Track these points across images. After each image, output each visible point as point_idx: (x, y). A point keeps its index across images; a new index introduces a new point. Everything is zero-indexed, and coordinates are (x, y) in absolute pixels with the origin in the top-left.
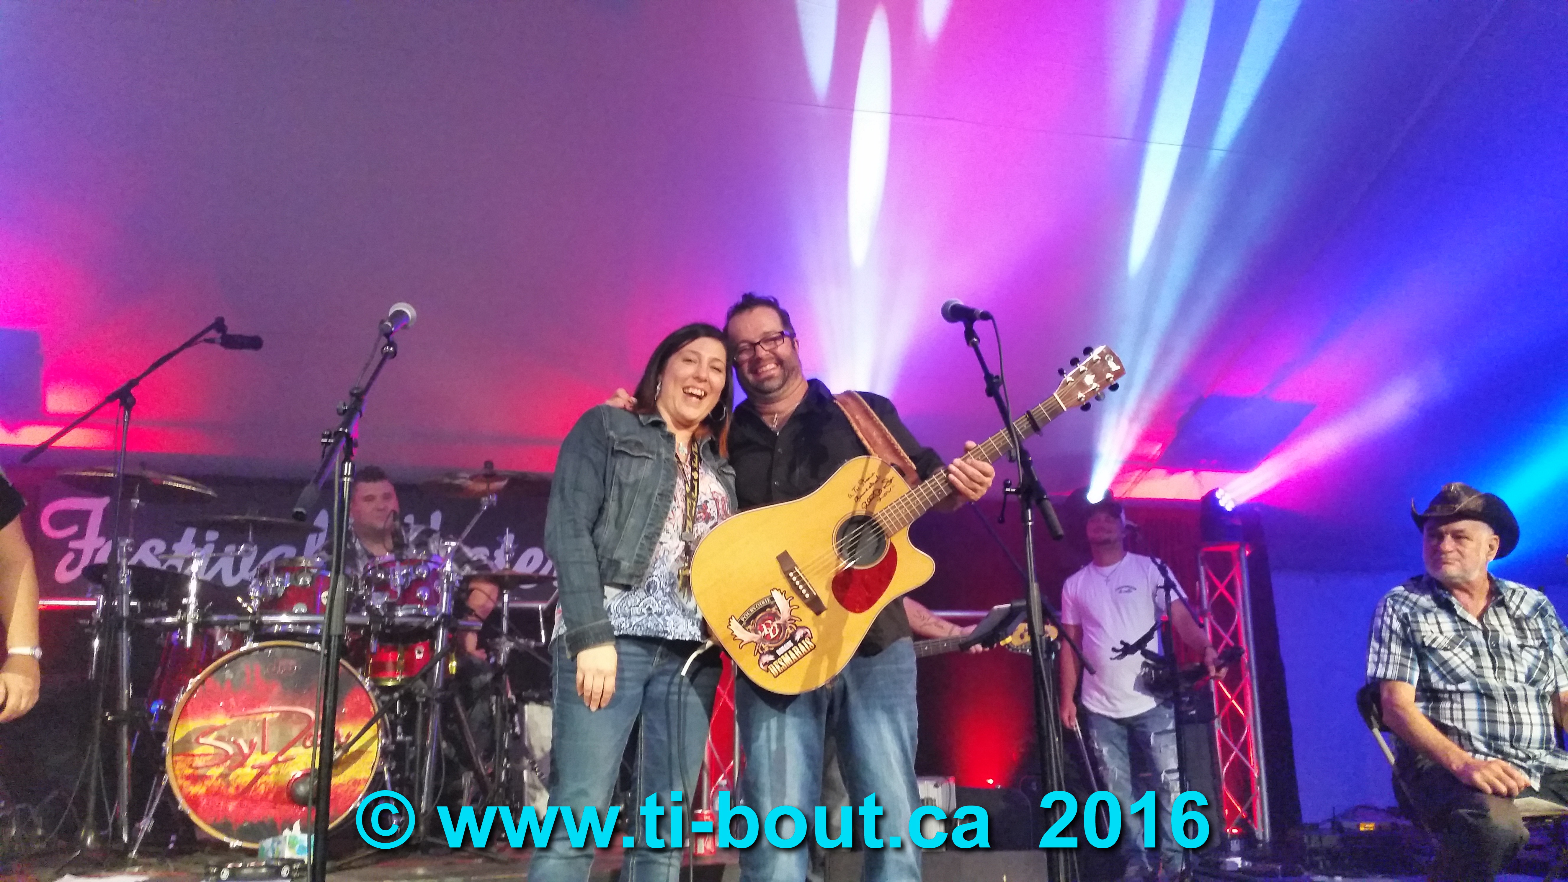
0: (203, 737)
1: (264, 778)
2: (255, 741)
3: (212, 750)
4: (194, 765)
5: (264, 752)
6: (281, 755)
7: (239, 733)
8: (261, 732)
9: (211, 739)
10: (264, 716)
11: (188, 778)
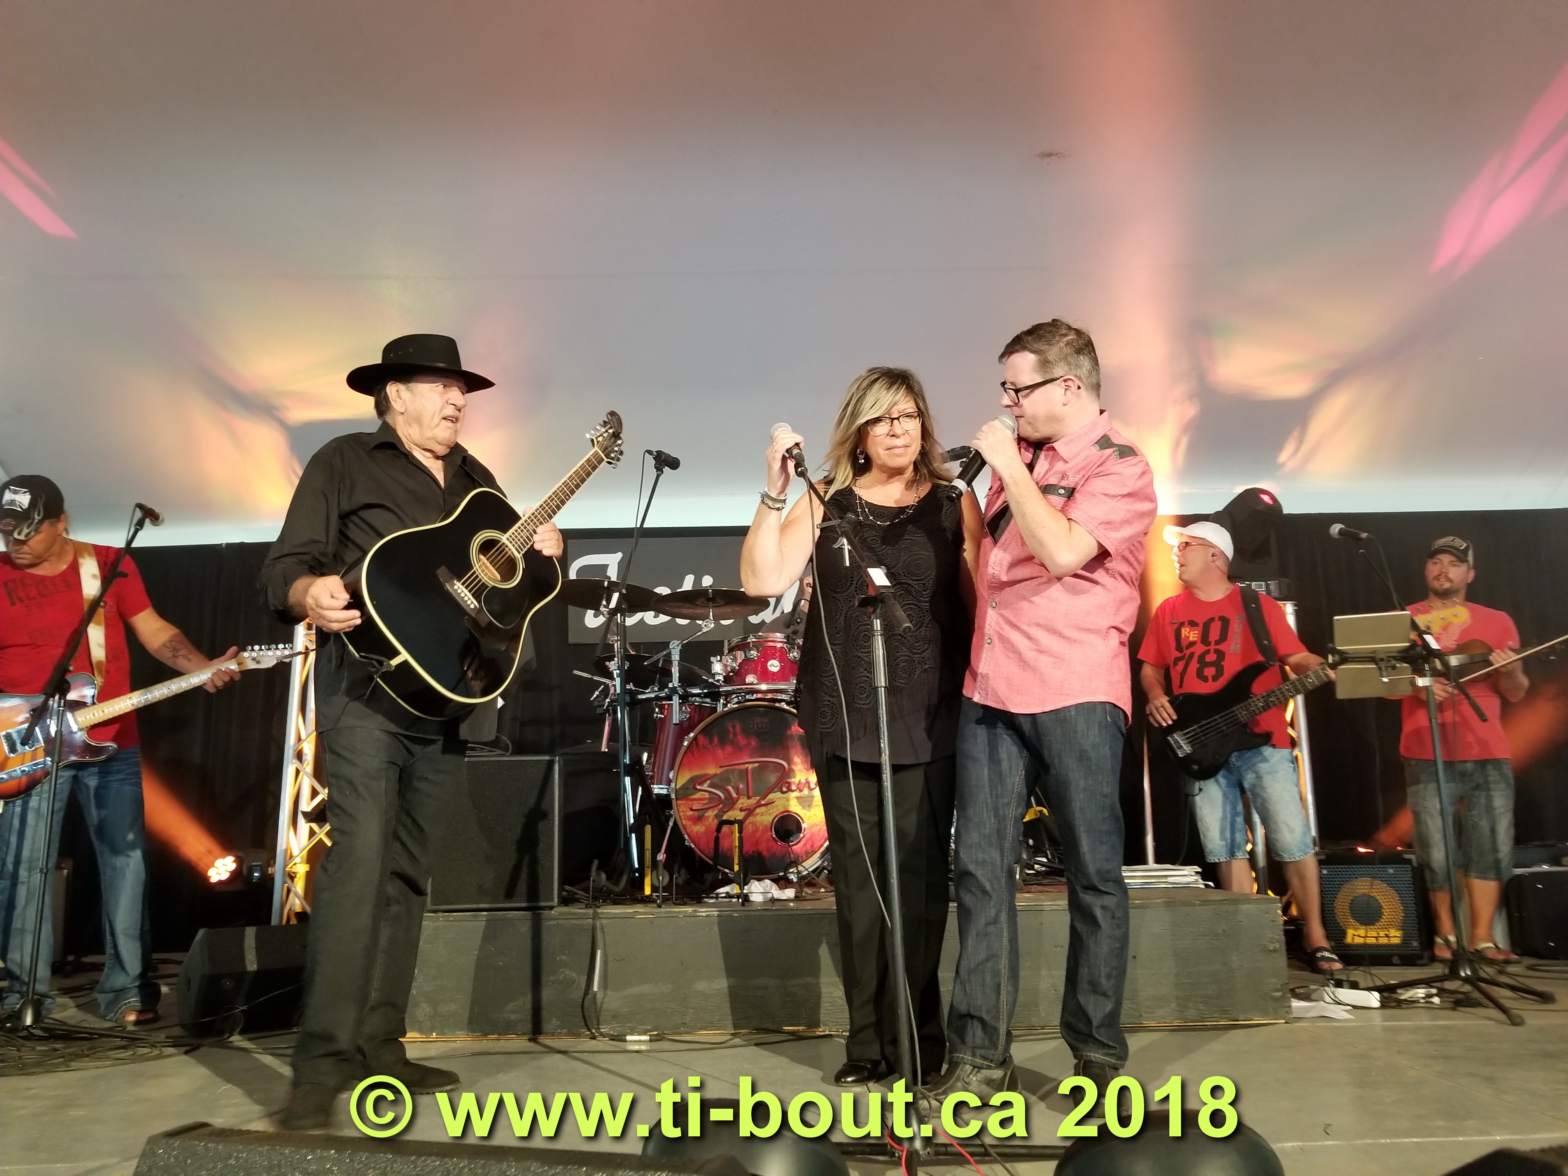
0: (699, 784)
1: (751, 819)
2: (741, 786)
3: (707, 795)
4: (694, 808)
5: (749, 798)
6: (764, 799)
7: (728, 781)
8: (745, 779)
9: (705, 786)
10: (747, 765)
11: (690, 818)
